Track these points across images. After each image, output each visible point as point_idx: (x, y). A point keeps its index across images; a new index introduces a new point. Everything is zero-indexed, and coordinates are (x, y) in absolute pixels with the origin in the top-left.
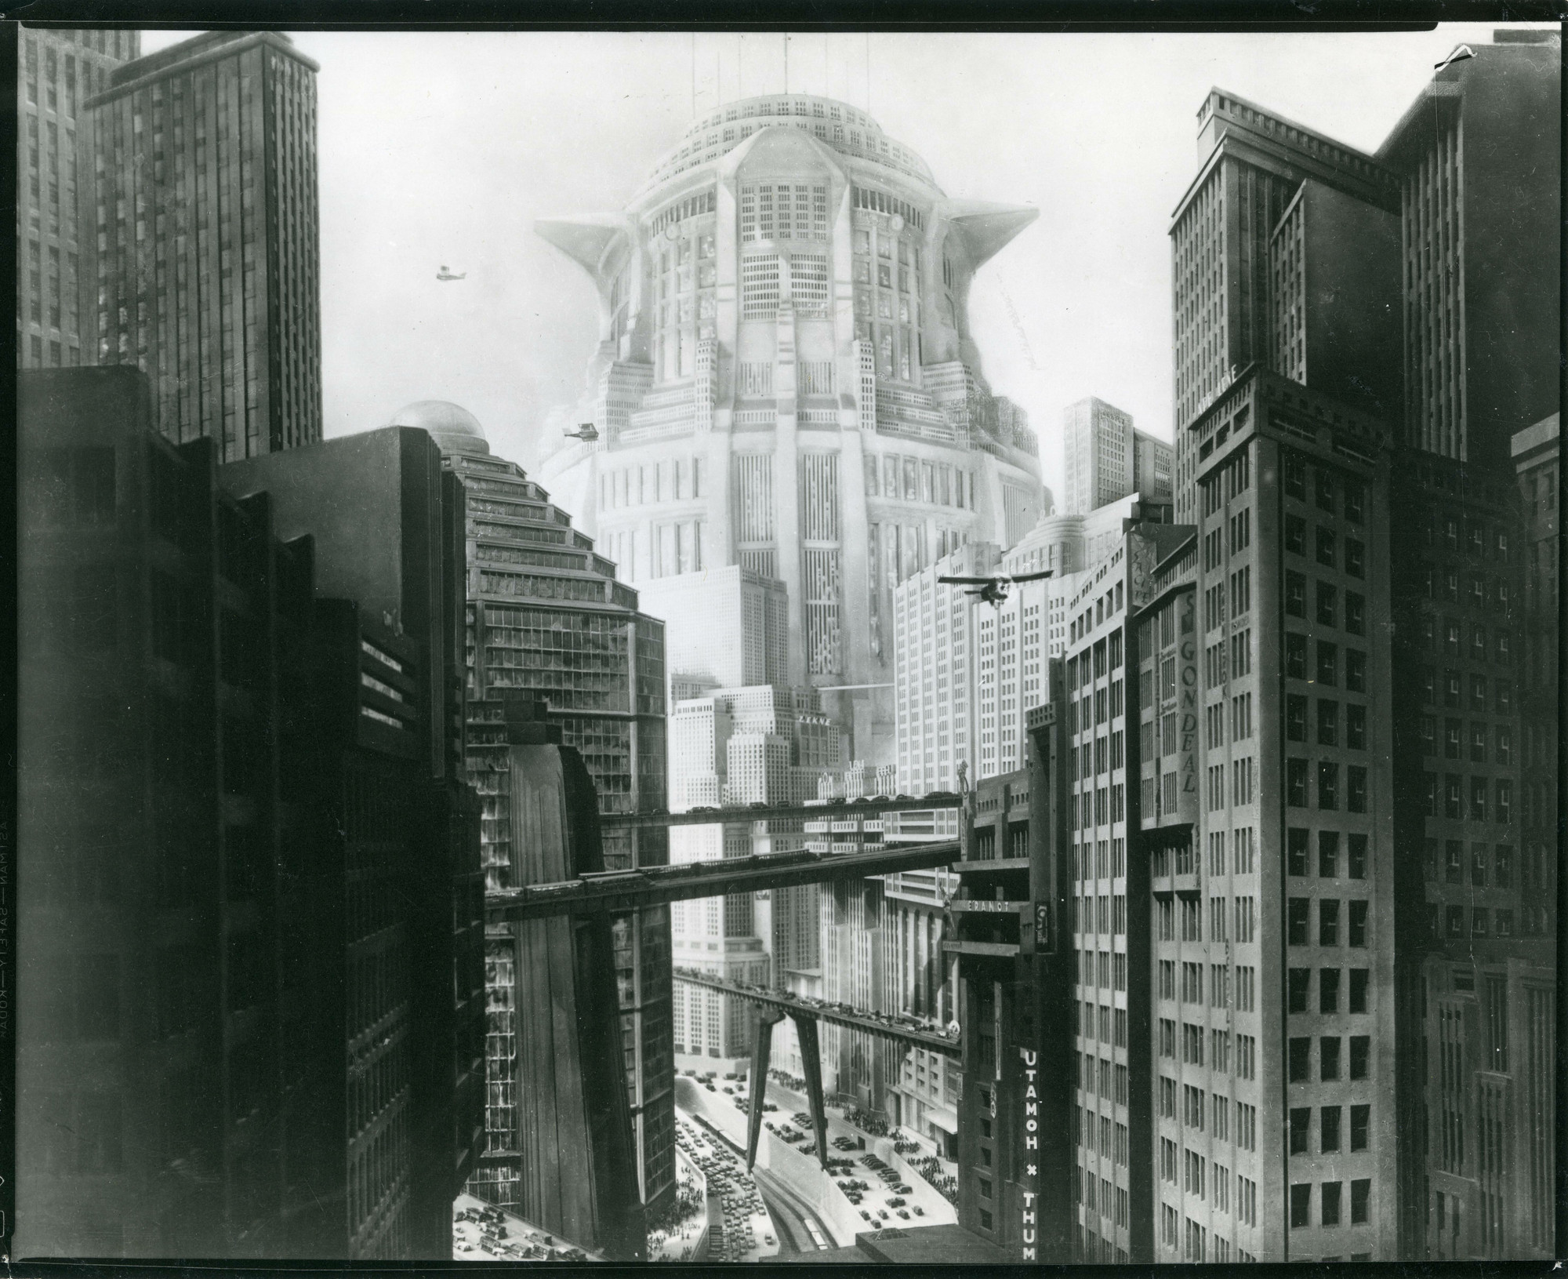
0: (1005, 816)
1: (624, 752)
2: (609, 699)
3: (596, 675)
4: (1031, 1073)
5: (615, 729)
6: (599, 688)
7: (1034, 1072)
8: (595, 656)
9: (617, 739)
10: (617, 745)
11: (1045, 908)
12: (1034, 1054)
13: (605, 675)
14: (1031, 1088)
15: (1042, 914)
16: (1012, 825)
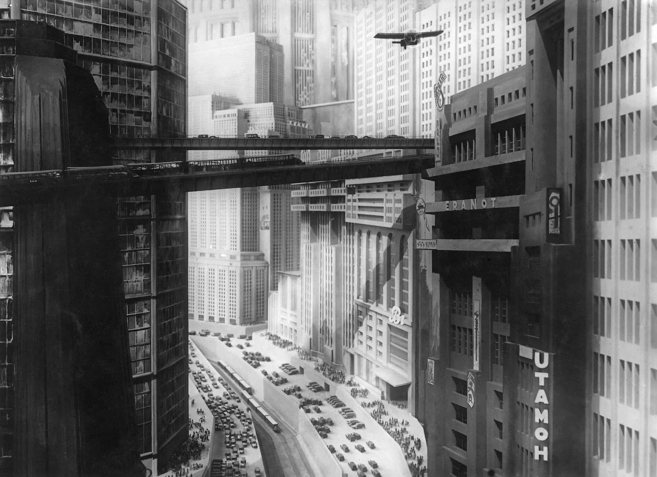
0: (487, 118)
1: (146, 94)
2: (133, 50)
3: (123, 30)
4: (542, 377)
5: (139, 75)
6: (124, 40)
7: (546, 375)
8: (122, 15)
9: (140, 83)
10: (139, 88)
11: (558, 195)
12: (546, 355)
13: (130, 31)
14: (542, 393)
15: (555, 202)
16: (493, 125)
